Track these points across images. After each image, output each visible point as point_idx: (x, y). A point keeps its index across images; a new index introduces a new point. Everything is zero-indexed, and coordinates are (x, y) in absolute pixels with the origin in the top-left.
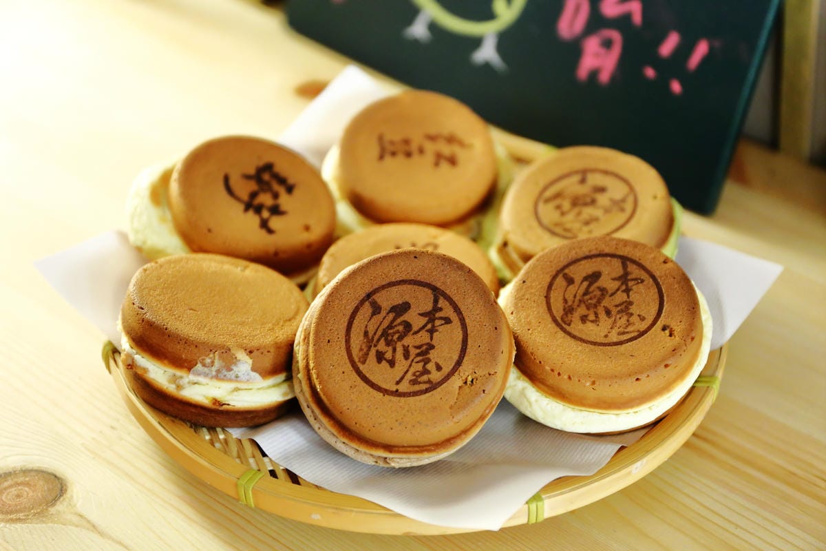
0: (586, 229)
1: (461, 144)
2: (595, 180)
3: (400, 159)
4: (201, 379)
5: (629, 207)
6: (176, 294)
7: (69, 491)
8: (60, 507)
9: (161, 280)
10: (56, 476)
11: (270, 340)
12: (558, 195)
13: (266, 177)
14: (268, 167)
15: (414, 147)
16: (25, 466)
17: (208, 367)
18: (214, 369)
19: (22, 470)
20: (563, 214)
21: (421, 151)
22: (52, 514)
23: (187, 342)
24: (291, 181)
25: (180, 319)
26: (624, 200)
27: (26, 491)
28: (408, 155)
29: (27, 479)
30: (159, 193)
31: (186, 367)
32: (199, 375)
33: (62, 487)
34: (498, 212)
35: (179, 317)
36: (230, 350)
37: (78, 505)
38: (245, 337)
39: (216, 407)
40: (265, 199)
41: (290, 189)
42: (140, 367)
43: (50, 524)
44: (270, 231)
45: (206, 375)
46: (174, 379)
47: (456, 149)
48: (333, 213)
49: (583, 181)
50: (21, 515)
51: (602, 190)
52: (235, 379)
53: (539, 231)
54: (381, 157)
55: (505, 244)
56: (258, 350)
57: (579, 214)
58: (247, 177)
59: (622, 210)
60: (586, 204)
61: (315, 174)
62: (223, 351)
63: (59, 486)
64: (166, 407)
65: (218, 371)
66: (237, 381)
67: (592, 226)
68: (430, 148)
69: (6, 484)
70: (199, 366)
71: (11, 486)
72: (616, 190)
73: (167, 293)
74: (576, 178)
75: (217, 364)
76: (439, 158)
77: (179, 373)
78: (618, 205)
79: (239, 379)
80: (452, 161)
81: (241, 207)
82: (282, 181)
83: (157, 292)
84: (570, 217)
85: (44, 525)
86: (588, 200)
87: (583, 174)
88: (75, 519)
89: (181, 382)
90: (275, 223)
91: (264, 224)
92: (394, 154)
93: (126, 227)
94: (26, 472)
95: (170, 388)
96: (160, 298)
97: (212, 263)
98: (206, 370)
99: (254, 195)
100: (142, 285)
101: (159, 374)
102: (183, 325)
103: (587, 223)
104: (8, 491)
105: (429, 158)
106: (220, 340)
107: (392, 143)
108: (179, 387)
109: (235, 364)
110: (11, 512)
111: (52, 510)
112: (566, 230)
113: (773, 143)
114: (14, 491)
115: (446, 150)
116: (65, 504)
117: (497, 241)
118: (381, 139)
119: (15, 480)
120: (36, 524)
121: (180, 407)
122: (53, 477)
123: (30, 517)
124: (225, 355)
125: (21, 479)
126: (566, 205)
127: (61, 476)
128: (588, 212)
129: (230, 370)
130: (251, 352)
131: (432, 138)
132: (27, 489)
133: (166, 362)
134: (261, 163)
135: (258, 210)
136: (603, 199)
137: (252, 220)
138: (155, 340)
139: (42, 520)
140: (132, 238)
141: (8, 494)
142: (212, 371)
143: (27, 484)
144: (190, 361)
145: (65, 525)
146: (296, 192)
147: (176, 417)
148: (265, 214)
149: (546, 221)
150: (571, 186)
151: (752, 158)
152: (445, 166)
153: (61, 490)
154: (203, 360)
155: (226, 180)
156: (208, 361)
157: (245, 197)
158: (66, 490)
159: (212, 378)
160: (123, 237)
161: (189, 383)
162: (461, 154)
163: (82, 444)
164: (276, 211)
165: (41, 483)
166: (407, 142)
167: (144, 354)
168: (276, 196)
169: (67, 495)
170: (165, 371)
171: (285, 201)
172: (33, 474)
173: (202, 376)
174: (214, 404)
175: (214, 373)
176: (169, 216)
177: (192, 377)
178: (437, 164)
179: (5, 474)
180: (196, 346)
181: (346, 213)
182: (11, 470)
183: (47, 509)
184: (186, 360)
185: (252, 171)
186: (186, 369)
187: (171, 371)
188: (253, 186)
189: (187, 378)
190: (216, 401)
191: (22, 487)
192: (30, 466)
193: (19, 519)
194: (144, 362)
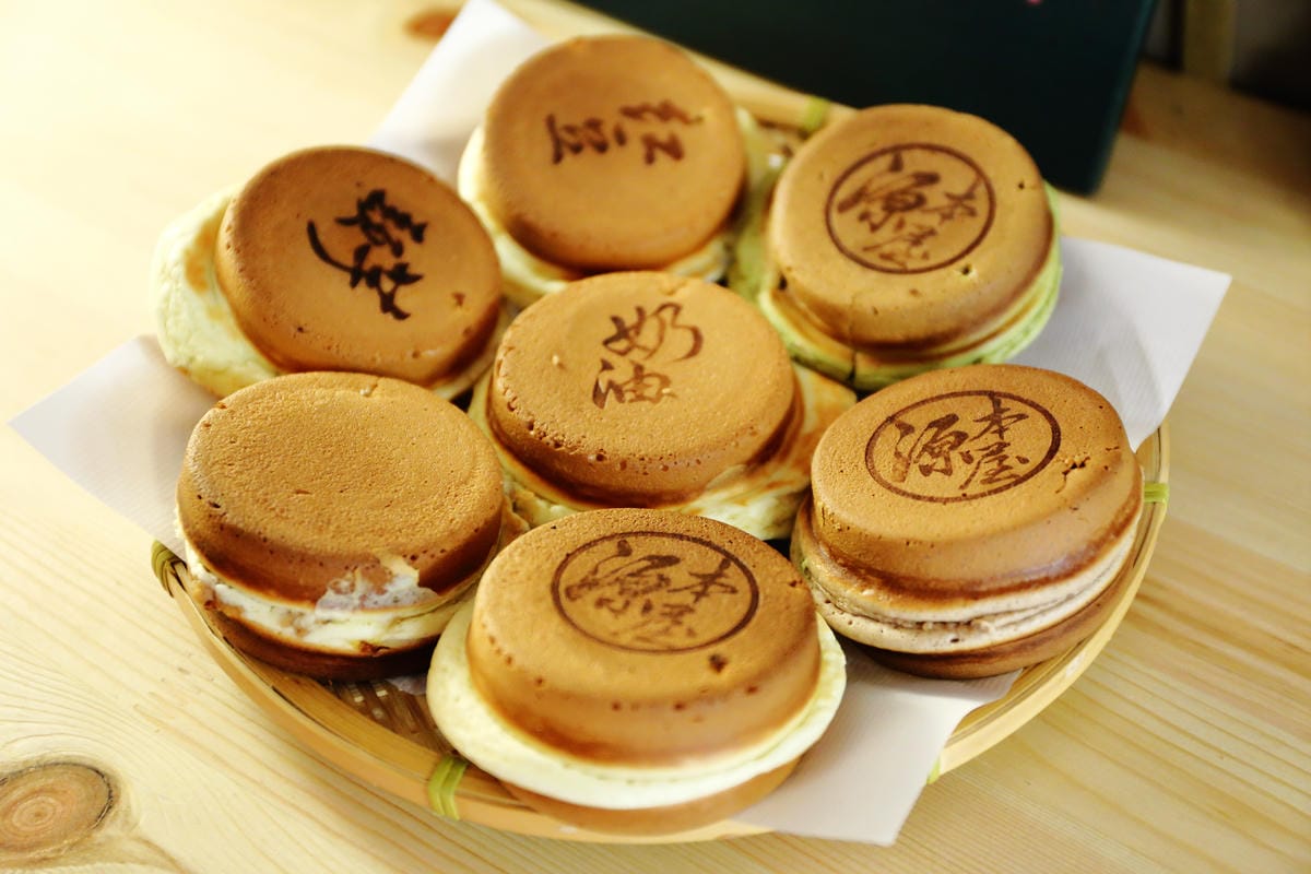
0: (917, 251)
1: (684, 119)
2: (916, 162)
3: (589, 154)
4: (336, 614)
5: (981, 205)
6: (268, 466)
7: (123, 798)
8: (111, 830)
9: (238, 443)
10: (97, 772)
11: (441, 528)
12: (860, 196)
13: (376, 217)
14: (377, 198)
15: (608, 131)
16: (42, 757)
17: (346, 593)
18: (356, 596)
19: (40, 766)
20: (874, 228)
21: (621, 139)
22: (99, 844)
23: (304, 558)
24: (417, 219)
25: (284, 515)
26: (969, 195)
27: (51, 804)
28: (602, 148)
29: (51, 781)
30: (199, 266)
31: (308, 598)
32: (332, 607)
33: (110, 792)
34: (763, 229)
35: (282, 511)
36: (378, 562)
37: (141, 822)
38: (400, 531)
39: (368, 653)
40: (382, 257)
41: (418, 233)
42: (227, 605)
43: (99, 865)
44: (401, 315)
45: (343, 607)
46: (290, 619)
47: (675, 127)
48: (495, 262)
49: (896, 166)
50: (47, 851)
51: (931, 179)
52: (394, 604)
53: (841, 262)
54: (558, 158)
55: (783, 284)
56: (425, 552)
57: (901, 225)
58: (345, 222)
59: (972, 213)
60: (909, 208)
61: (451, 195)
62: (367, 565)
63: (105, 788)
64: (282, 661)
65: (363, 598)
66: (396, 608)
67: (926, 245)
68: (634, 129)
69: (16, 794)
70: (330, 595)
71: (25, 798)
72: (956, 179)
73: (252, 468)
74: (884, 162)
75: (361, 586)
76: (652, 147)
77: (296, 608)
78: (962, 202)
79: (399, 604)
80: (674, 150)
81: (347, 277)
82: (403, 220)
83: (236, 468)
84: (886, 232)
85: (88, 866)
86: (911, 199)
87: (895, 155)
88: (139, 850)
89: (303, 623)
90: (405, 298)
91: (388, 304)
92: (577, 149)
93: (153, 328)
94: (46, 767)
95: (287, 634)
96: (244, 477)
97: (313, 390)
98: (342, 598)
99: (361, 253)
100: (208, 458)
101: (263, 612)
102: (292, 528)
103: (917, 241)
104: (21, 807)
105: (636, 149)
106: (360, 545)
107: (571, 130)
108: (300, 631)
109: (390, 581)
110: (31, 848)
111: (99, 836)
112: (887, 257)
113: (1172, 61)
114: (30, 806)
115: (662, 131)
116: (119, 822)
117: (769, 281)
118: (551, 122)
119: (30, 785)
120: (75, 865)
121: (306, 660)
122: (93, 772)
123: (62, 853)
124: (371, 571)
125: (38, 784)
126: (877, 211)
127: (108, 771)
128: (915, 220)
129: (382, 592)
130: (414, 558)
131: (634, 113)
132: (52, 800)
133: (272, 592)
134: (364, 194)
135: (373, 279)
136: (935, 196)
137: (367, 298)
138: (249, 559)
139: (84, 858)
140: (169, 354)
141: (21, 813)
142: (352, 599)
143: (52, 791)
144: (314, 589)
145: (123, 862)
146: (428, 234)
147: (300, 673)
148: (387, 285)
149: (849, 242)
150: (877, 175)
151: (1148, 90)
152: (662, 159)
153: (110, 797)
154: (336, 583)
155: (312, 230)
156: (344, 584)
157: (349, 261)
158: (118, 796)
159: (355, 609)
160: (151, 346)
161: (317, 622)
162: (686, 135)
163: (135, 707)
164: (403, 276)
165: (75, 786)
166: (594, 124)
167: (232, 583)
168: (398, 249)
169: (120, 807)
170: (273, 607)
171: (414, 255)
172: (58, 770)
173: (337, 609)
174: (364, 650)
175: (357, 602)
176: (225, 307)
177: (320, 613)
178: (650, 159)
179: (13, 774)
180: (321, 564)
181: (512, 259)
182: (20, 768)
183: (89, 836)
184: (306, 588)
185: (353, 212)
186: (308, 602)
187: (283, 606)
188: (357, 238)
189: (311, 615)
190: (365, 645)
191: (44, 798)
192: (52, 756)
193: (45, 859)
194: (234, 595)
